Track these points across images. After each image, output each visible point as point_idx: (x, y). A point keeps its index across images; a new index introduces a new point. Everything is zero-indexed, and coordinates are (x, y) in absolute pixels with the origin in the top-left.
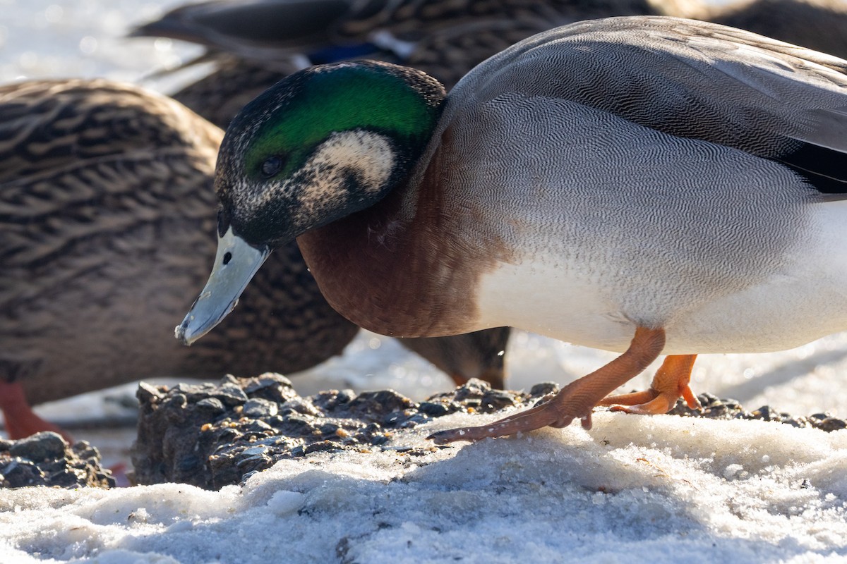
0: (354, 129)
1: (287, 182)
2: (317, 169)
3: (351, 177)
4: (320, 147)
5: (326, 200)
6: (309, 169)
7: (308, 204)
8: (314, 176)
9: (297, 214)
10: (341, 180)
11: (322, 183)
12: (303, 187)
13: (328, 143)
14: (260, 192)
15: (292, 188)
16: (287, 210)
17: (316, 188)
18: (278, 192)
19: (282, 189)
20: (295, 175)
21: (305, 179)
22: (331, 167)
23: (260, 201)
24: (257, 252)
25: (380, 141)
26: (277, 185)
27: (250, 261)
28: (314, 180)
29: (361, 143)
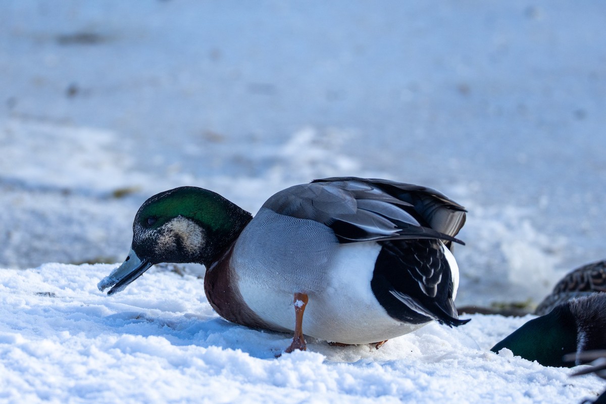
0: (188, 218)
1: (155, 231)
2: (166, 230)
3: (178, 239)
4: (172, 219)
5: (168, 245)
6: (164, 228)
7: (160, 245)
8: (164, 232)
9: (155, 247)
10: (174, 239)
11: (167, 237)
12: (159, 236)
13: (175, 219)
14: (145, 232)
15: (156, 235)
16: (152, 245)
17: (164, 238)
18: (151, 235)
19: (152, 234)
20: (158, 229)
21: (161, 232)
22: (171, 231)
23: (144, 237)
24: (139, 260)
25: (198, 230)
26: (151, 231)
27: (135, 263)
28: (164, 234)
29: (188, 226)
